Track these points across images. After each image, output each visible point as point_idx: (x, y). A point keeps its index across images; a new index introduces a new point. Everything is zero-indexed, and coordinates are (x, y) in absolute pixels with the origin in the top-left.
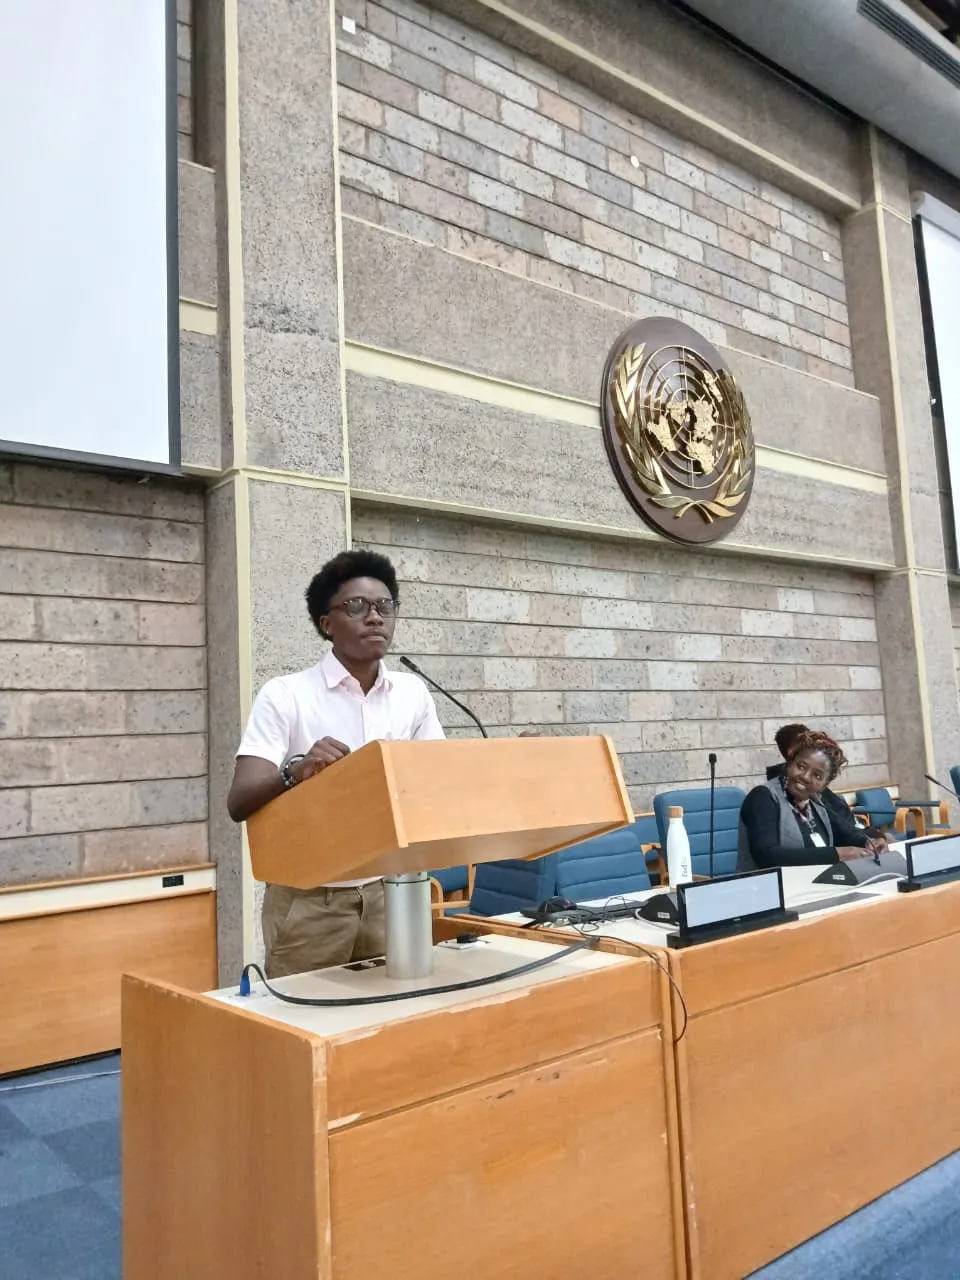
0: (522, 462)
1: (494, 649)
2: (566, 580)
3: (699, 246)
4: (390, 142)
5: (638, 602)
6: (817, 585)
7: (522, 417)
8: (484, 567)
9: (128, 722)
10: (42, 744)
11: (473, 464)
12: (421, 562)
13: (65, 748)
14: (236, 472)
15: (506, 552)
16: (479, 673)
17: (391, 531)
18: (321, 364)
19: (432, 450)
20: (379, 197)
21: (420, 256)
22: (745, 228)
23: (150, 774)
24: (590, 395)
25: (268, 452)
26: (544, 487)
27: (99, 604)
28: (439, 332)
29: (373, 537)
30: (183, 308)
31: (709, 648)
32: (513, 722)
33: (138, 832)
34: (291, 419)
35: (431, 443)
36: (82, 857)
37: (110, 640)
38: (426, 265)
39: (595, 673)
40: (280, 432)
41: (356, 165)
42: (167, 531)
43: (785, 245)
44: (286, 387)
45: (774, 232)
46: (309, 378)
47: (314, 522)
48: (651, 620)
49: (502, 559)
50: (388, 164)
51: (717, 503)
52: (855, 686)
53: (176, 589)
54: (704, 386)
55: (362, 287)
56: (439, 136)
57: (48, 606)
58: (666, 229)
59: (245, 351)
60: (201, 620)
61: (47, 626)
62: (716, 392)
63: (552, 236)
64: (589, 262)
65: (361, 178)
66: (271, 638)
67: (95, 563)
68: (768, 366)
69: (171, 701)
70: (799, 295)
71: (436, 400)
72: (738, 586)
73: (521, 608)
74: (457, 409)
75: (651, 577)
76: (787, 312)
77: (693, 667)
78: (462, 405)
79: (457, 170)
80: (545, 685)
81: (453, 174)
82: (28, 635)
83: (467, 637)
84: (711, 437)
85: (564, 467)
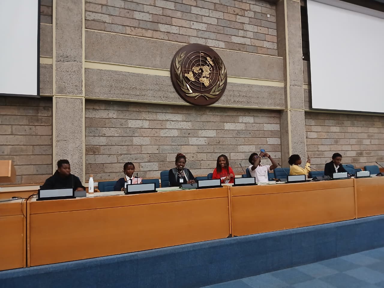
0: (143, 87)
1: (136, 135)
2: (161, 116)
3: (216, 20)
4: (109, 8)
5: (186, 122)
6: (255, 115)
7: (143, 75)
8: (134, 114)
9: (33, 152)
10: (13, 156)
11: (127, 88)
12: (114, 114)
13: (18, 157)
14: (53, 96)
15: (141, 110)
16: (132, 141)
17: (105, 106)
18: (77, 68)
19: (113, 86)
20: (105, 22)
21: (112, 37)
22: (234, 12)
23: (38, 163)
24: (167, 67)
25: (61, 91)
26: (150, 93)
27: (26, 126)
28: (117, 56)
29: (100, 108)
30: (41, 59)
31: (212, 133)
32: (142, 153)
33: (35, 176)
34: (68, 82)
35: (113, 84)
36: (22, 180)
37: (29, 134)
38: (113, 39)
39: (170, 140)
40: (65, 86)
41: (98, 16)
42: (43, 109)
43: (251, 14)
44: (67, 75)
45: (247, 11)
46: (73, 72)
47: (73, 106)
48: (191, 126)
49: (140, 112)
50: (108, 13)
51: (210, 94)
52: (268, 143)
53: (45, 122)
54: (207, 61)
55: (94, 47)
56: (124, 3)
57: (14, 127)
58: (203, 16)
59: (56, 68)
60: (51, 129)
61: (14, 131)
62: (211, 63)
63: (161, 24)
64: (174, 30)
65: (100, 19)
66: (61, 134)
67: (25, 117)
68: (236, 53)
69: (43, 147)
70: (256, 29)
71: (115, 73)
72: (224, 116)
73: (146, 124)
74: (122, 75)
75: (191, 115)
76: (250, 35)
77: (206, 139)
78: (123, 74)
79: (130, 11)
80: (153, 143)
81: (129, 12)
82: (10, 133)
83: (128, 132)
84: (208, 76)
85: (157, 87)
